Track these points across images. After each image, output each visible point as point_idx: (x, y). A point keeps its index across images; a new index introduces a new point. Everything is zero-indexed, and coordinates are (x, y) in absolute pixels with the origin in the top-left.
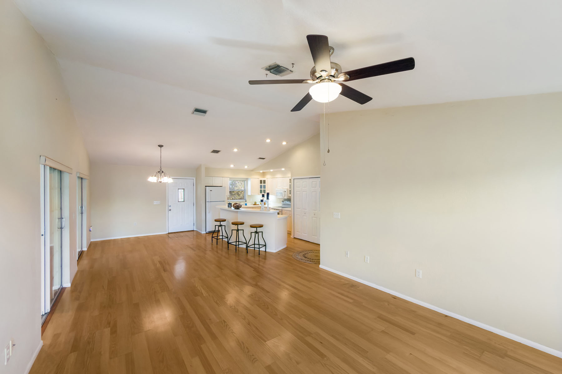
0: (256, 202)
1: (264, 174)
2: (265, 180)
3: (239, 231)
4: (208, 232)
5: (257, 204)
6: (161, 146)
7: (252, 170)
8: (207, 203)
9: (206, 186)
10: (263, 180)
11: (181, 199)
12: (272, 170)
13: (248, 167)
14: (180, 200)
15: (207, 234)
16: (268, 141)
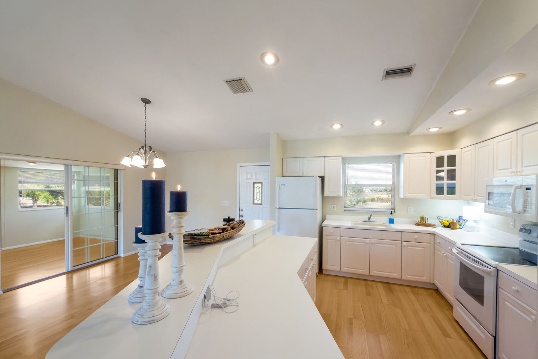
2: (454, 156)
6: (146, 101)
7: (408, 133)
10: (448, 156)
11: (258, 200)
14: (255, 202)
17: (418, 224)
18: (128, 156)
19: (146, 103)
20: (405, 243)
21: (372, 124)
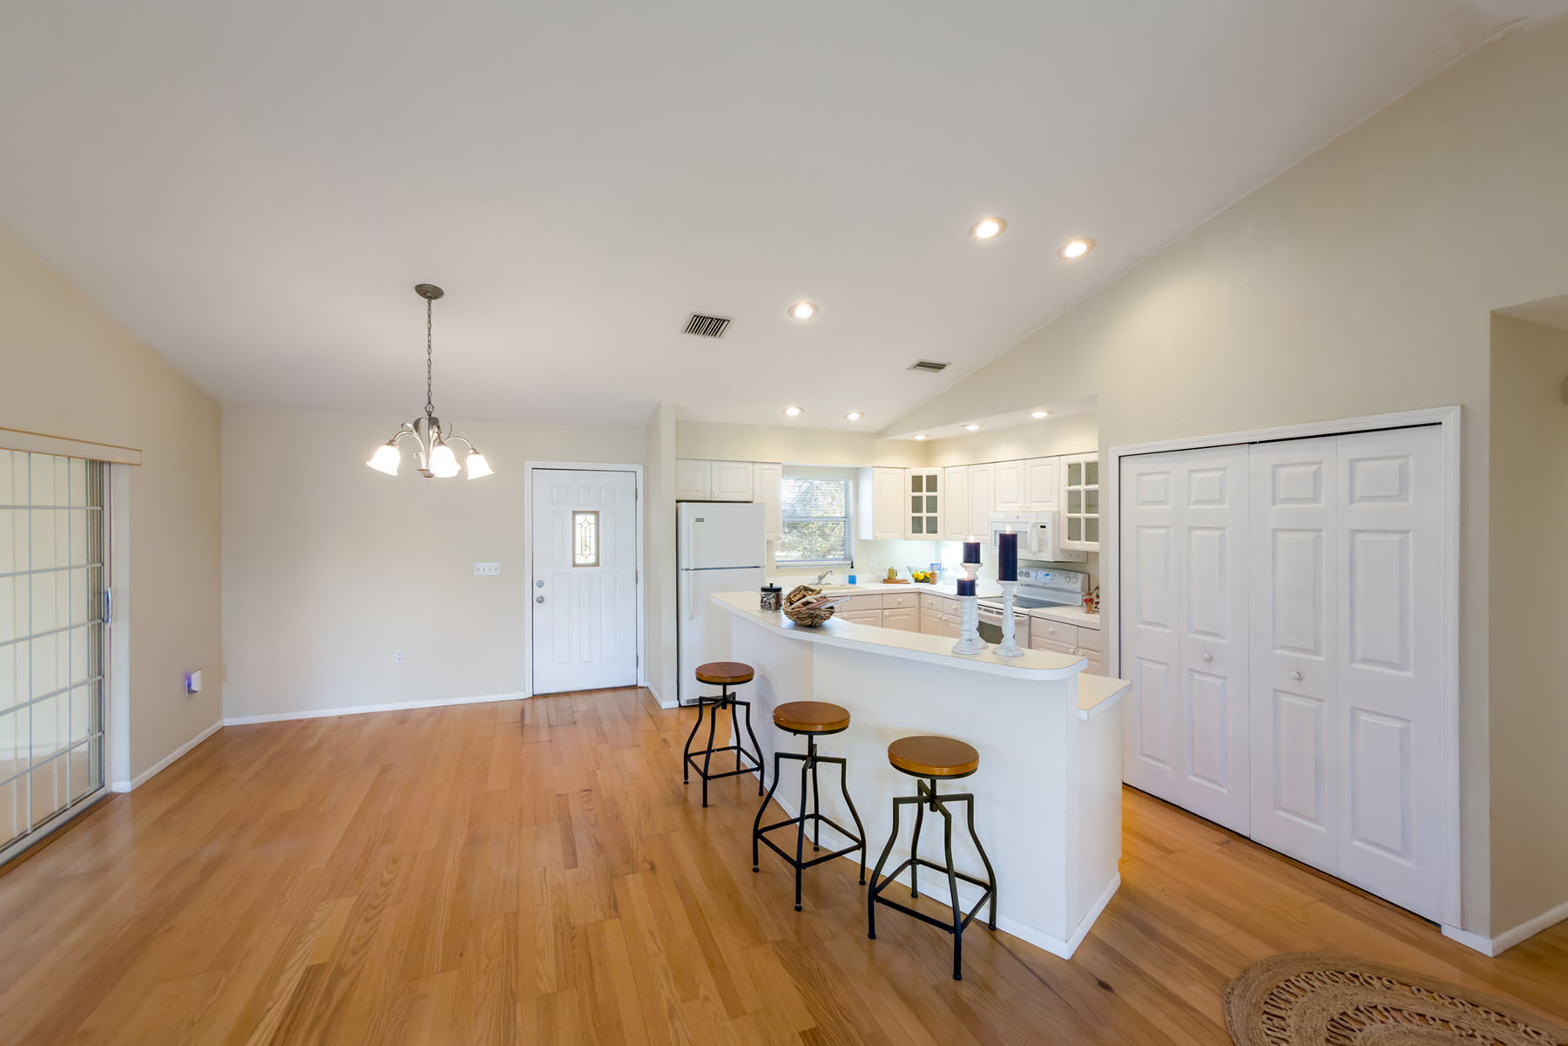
0: (895, 568)
1: (928, 450)
2: (935, 477)
3: (818, 764)
4: (688, 701)
5: (899, 577)
6: (430, 293)
7: (879, 434)
8: (683, 574)
9: (678, 501)
10: (928, 477)
11: (586, 556)
12: (973, 427)
13: (862, 415)
14: (579, 560)
15: (684, 713)
16: (987, 229)
17: (885, 581)
18: (391, 443)
19: (430, 298)
20: (887, 613)
21: (846, 417)
